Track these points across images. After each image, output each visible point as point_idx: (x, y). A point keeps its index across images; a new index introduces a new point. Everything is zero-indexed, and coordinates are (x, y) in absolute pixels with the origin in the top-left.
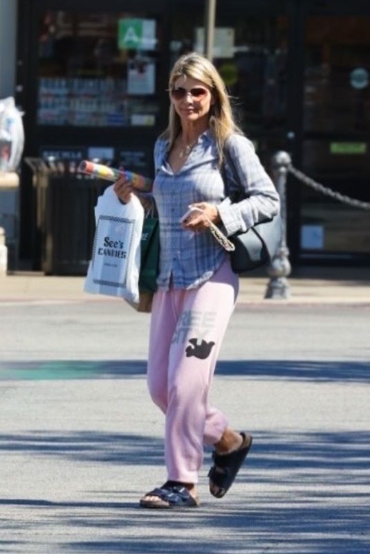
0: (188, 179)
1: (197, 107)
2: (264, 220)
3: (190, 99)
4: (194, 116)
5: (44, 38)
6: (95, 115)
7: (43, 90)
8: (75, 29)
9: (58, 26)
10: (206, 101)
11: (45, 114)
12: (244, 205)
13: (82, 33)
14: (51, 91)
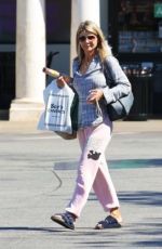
0: (89, 78)
1: (92, 45)
2: (124, 96)
3: (88, 41)
4: (90, 49)
5: (121, 13)
6: (145, 47)
7: (121, 37)
8: (135, 9)
9: (127, 8)
10: (95, 42)
11: (122, 48)
12: (115, 89)
13: (138, 11)
14: (125, 37)
